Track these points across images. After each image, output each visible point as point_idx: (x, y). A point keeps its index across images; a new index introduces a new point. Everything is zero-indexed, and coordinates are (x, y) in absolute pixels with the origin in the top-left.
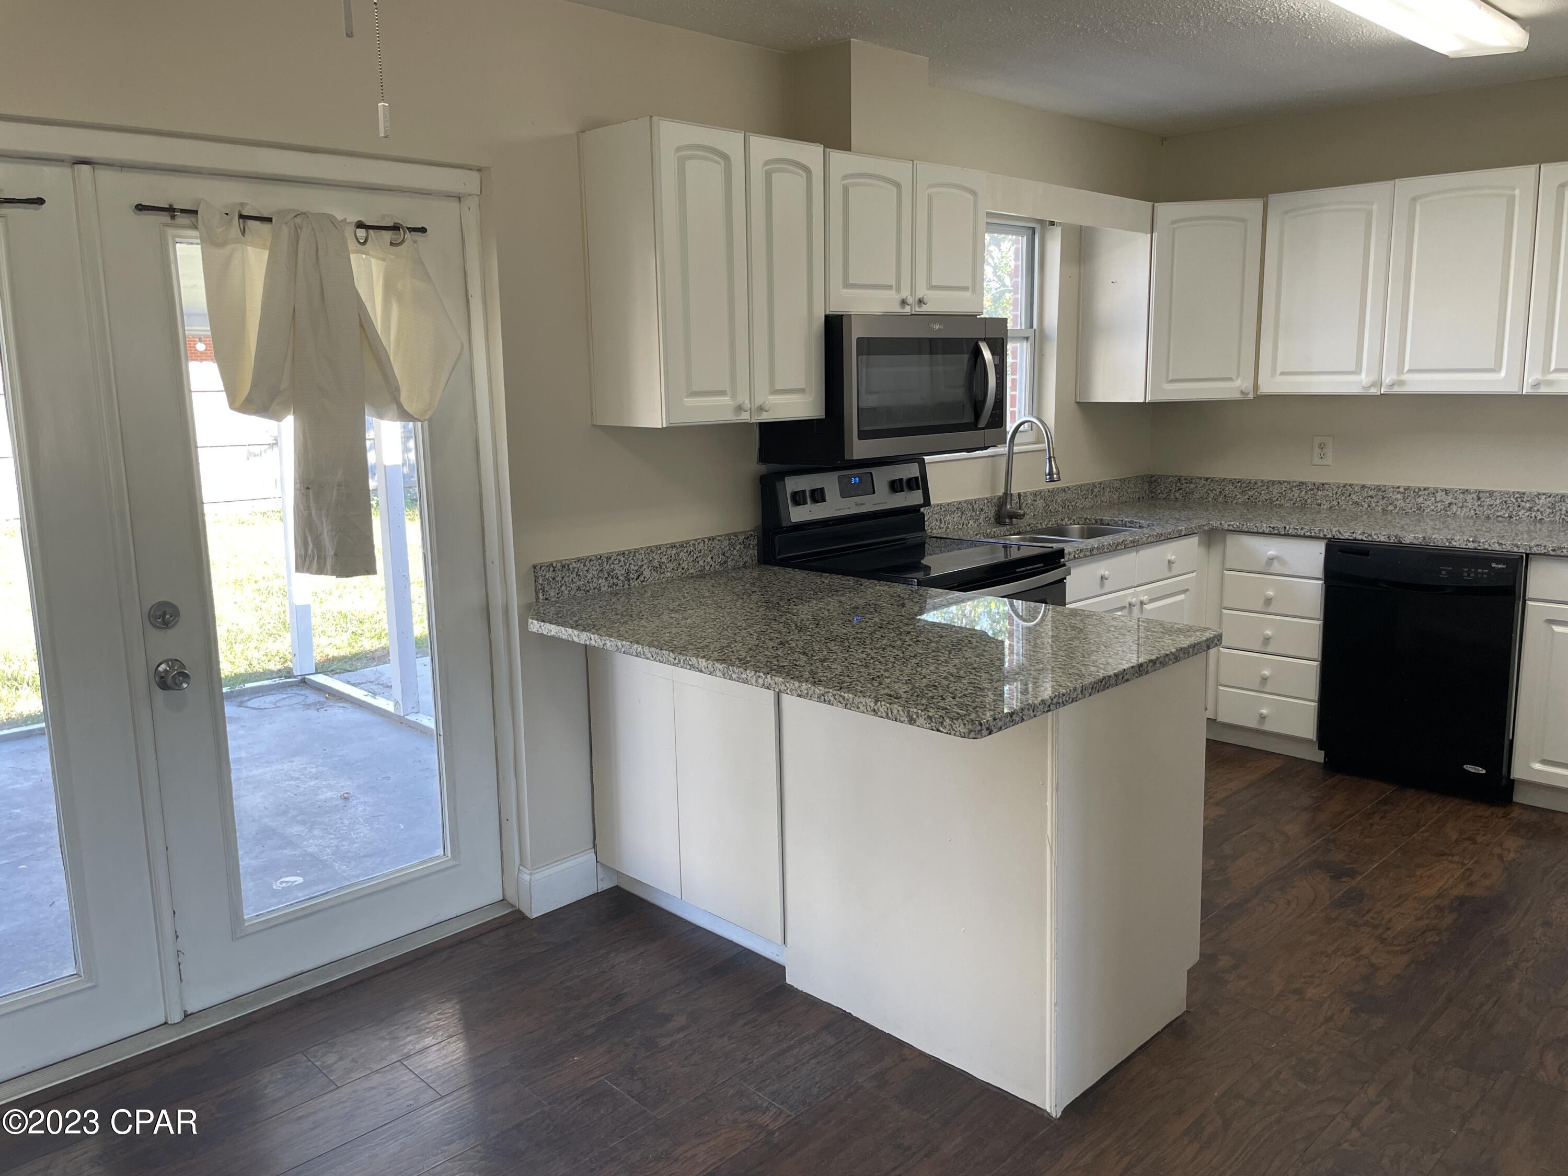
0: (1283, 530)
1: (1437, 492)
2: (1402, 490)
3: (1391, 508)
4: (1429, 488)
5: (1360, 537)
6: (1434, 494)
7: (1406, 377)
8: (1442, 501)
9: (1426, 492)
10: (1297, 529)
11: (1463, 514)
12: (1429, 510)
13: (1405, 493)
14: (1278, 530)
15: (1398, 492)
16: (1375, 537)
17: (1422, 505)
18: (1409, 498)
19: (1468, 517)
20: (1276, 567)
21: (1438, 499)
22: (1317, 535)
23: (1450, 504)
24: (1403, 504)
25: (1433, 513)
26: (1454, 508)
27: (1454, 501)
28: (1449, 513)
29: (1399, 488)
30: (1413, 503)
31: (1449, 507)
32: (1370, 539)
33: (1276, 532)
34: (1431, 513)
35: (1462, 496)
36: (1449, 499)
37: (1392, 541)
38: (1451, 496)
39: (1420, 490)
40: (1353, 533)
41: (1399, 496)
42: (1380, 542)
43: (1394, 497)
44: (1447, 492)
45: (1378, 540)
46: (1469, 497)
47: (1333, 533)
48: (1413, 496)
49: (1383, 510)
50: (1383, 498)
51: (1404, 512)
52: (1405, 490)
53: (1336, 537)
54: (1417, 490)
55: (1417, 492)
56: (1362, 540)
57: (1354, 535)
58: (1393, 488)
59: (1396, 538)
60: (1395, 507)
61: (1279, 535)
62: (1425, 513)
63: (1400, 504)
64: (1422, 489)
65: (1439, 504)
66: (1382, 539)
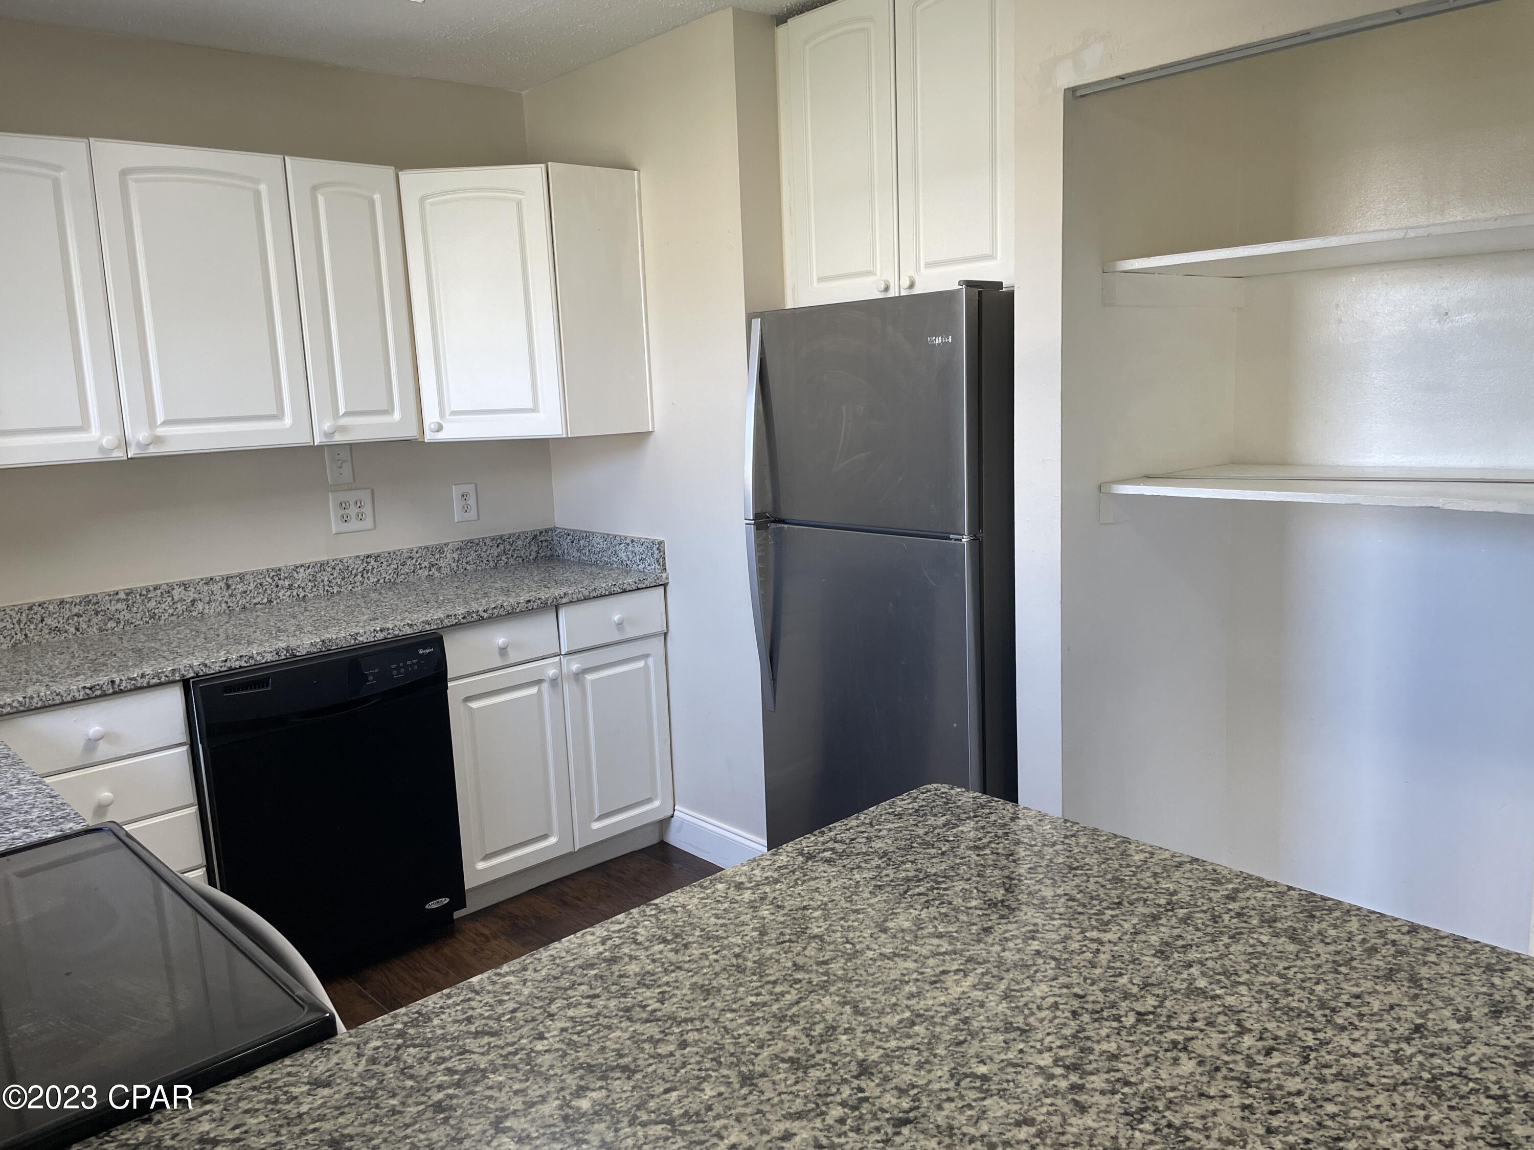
0: (110, 686)
1: (173, 589)
2: (122, 596)
3: (111, 624)
4: (161, 585)
5: (237, 664)
6: (169, 592)
7: (161, 431)
8: (181, 600)
9: (158, 592)
10: (134, 679)
11: (212, 611)
12: (167, 615)
13: (127, 600)
14: (100, 689)
15: (118, 600)
16: (259, 658)
17: (156, 611)
18: (136, 605)
19: (219, 614)
20: (104, 750)
21: (176, 598)
22: (171, 678)
23: (193, 601)
24: (128, 616)
25: (173, 618)
26: (200, 606)
27: (197, 596)
28: (194, 614)
29: (117, 594)
30: (143, 610)
31: (193, 605)
32: (252, 662)
33: (98, 693)
34: (170, 619)
35: (206, 588)
36: (192, 595)
37: (283, 657)
38: (193, 590)
39: (148, 591)
40: (226, 661)
41: (120, 606)
42: (266, 662)
43: (113, 609)
44: (185, 586)
45: (263, 661)
46: (215, 588)
47: (196, 669)
48: (140, 601)
49: (101, 630)
50: (97, 613)
51: (132, 626)
52: (127, 594)
53: (201, 673)
54: (144, 592)
55: (145, 594)
56: (241, 667)
57: (228, 664)
58: (110, 595)
59: (287, 651)
60: (118, 623)
61: (104, 695)
62: (162, 622)
63: (126, 615)
64: (151, 588)
65: (179, 605)
66: (269, 657)
